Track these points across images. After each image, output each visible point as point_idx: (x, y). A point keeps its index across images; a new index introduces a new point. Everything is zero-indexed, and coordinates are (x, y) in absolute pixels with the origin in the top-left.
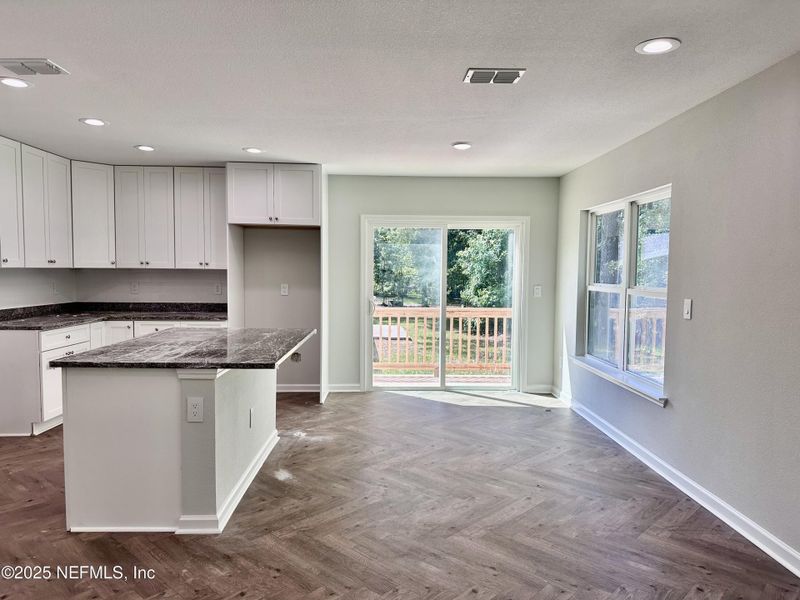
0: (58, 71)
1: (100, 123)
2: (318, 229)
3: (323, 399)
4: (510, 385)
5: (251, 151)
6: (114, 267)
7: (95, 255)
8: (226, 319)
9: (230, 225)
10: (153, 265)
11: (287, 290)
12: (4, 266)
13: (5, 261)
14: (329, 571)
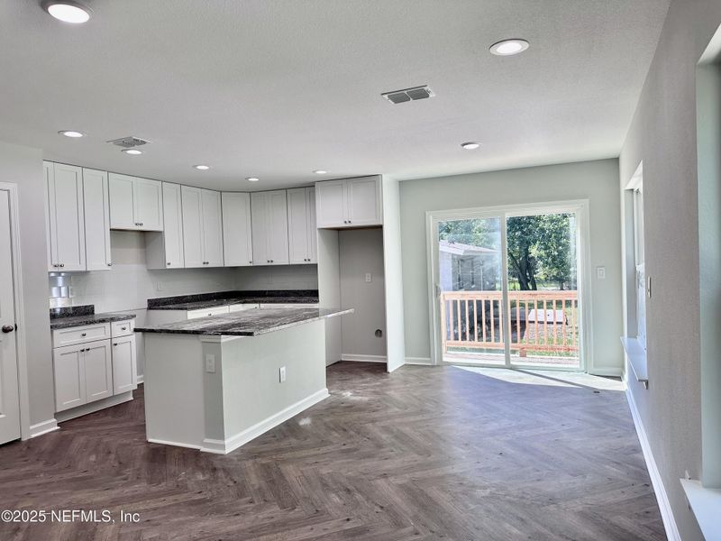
0: (144, 143)
1: (207, 168)
2: (381, 227)
3: (390, 369)
4: (578, 366)
5: (318, 172)
6: (252, 265)
7: (239, 257)
8: (317, 302)
9: (319, 229)
10: (276, 263)
12: (168, 267)
13: (169, 264)
14: (422, 515)
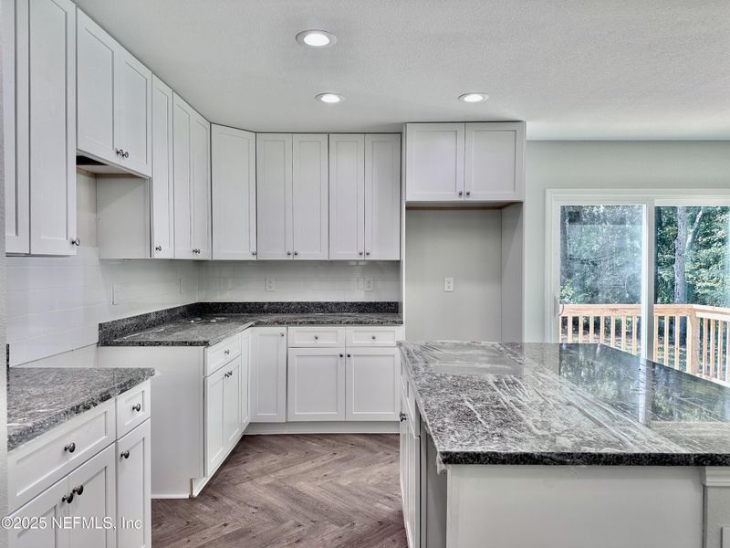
11: (452, 285)
